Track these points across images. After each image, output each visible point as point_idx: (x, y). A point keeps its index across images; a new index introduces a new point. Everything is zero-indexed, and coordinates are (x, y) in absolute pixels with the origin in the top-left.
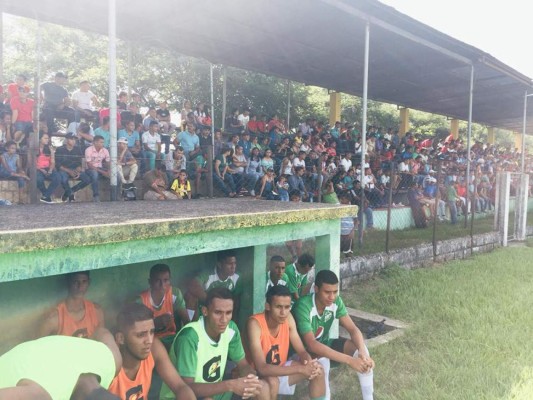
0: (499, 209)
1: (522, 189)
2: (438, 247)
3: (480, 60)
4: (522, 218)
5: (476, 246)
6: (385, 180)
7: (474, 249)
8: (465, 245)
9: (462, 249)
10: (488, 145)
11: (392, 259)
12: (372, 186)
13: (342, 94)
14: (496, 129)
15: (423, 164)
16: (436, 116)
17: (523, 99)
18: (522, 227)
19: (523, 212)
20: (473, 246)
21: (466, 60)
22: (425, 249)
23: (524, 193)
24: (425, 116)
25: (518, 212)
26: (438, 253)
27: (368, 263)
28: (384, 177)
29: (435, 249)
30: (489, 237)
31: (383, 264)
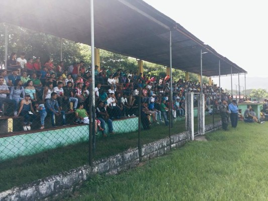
0: (188, 116)
1: (201, 103)
2: (143, 150)
3: (174, 28)
4: (202, 120)
5: (173, 143)
6: (124, 100)
7: (172, 145)
8: (165, 144)
9: (163, 147)
10: (185, 81)
11: (96, 169)
12: (114, 105)
13: (100, 50)
14: (189, 73)
15: (149, 90)
16: (159, 66)
17: (200, 56)
18: (202, 126)
19: (202, 116)
20: (172, 143)
21: (167, 27)
22: (132, 153)
23: (202, 106)
24: (153, 65)
25: (199, 117)
26: (143, 154)
27: (66, 180)
28: (122, 98)
29: (140, 152)
30: (182, 136)
31: (85, 177)
